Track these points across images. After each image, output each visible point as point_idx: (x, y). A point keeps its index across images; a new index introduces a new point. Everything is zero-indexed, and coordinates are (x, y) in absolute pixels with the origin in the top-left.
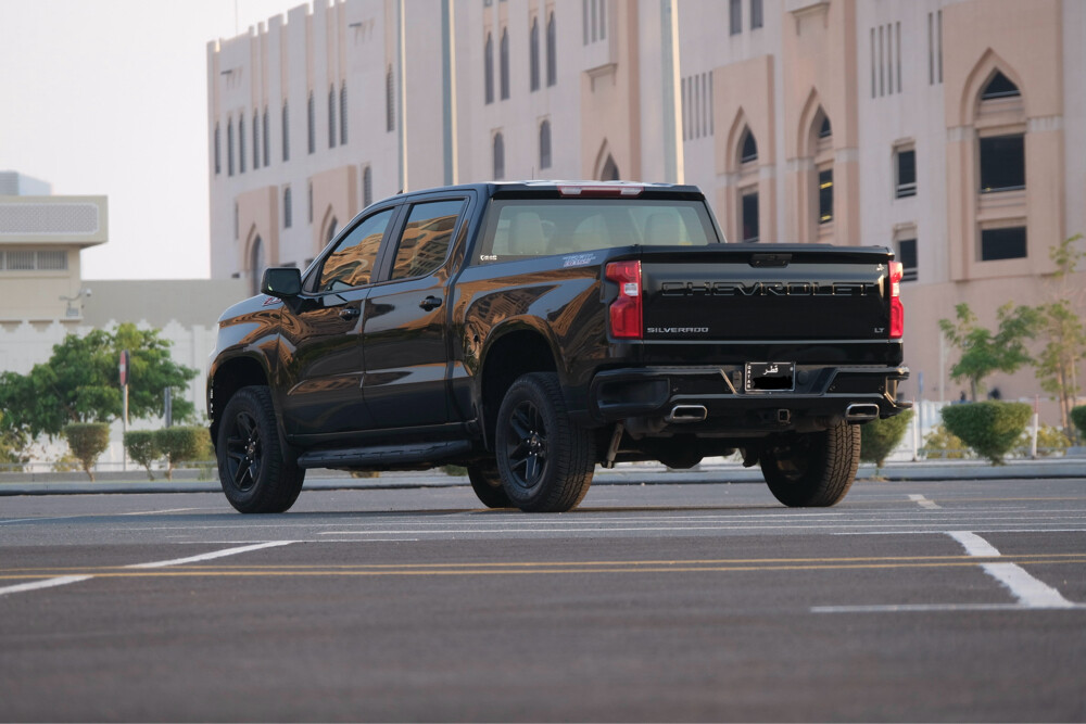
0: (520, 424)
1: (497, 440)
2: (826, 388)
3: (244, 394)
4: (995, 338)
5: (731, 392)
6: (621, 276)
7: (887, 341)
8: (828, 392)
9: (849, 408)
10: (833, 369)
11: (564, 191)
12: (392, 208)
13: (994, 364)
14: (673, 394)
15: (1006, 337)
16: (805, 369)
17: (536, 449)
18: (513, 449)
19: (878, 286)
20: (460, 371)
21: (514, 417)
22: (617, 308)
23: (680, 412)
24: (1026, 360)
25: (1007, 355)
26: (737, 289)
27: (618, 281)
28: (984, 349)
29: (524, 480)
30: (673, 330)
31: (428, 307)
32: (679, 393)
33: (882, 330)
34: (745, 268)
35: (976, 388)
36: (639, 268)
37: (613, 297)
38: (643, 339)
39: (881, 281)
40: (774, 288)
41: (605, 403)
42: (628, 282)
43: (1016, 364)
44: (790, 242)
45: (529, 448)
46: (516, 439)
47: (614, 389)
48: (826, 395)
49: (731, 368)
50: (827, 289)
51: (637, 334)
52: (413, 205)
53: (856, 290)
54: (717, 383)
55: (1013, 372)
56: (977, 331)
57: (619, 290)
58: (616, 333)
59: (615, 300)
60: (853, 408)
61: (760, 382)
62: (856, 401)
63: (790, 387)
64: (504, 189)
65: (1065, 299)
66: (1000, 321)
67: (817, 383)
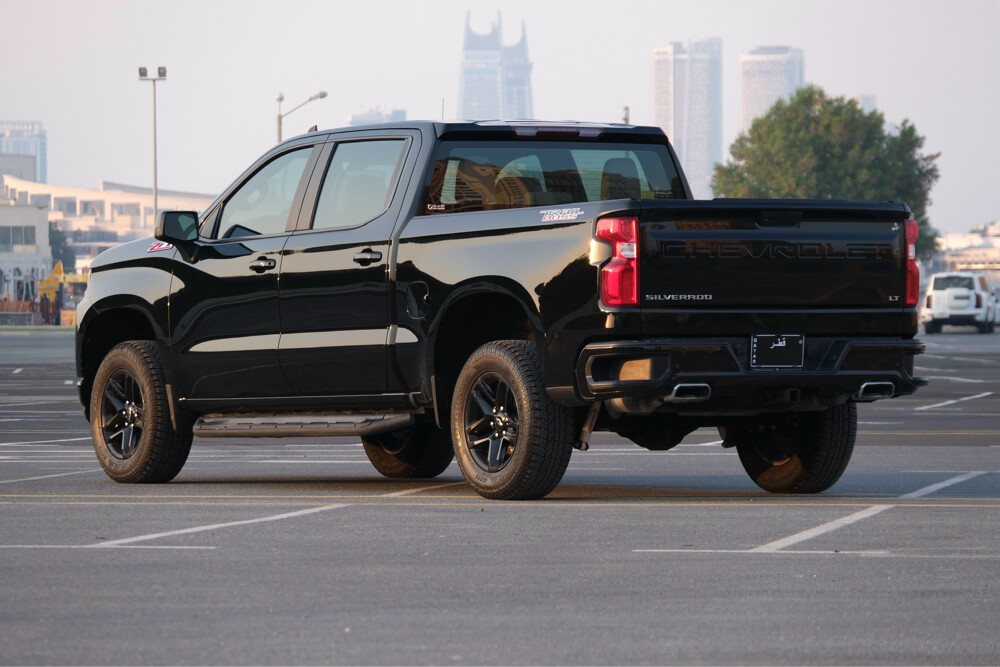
12: (312, 146)
33: (897, 298)
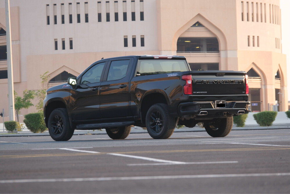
0: (153, 116)
1: (146, 121)
2: (233, 107)
3: (57, 110)
4: (23, 99)
5: (213, 108)
6: (187, 79)
7: (245, 95)
8: (234, 108)
9: (238, 112)
10: (235, 102)
11: (155, 57)
13: (23, 106)
14: (200, 109)
15: (26, 99)
16: (228, 102)
17: (159, 123)
18: (151, 123)
19: (243, 81)
20: (133, 103)
21: (152, 115)
22: (185, 87)
23: (202, 113)
24: (31, 105)
25: (26, 104)
26: (213, 82)
27: (186, 80)
28: (20, 102)
29: (155, 131)
30: (199, 92)
31: (122, 87)
32: (201, 108)
34: (214, 77)
35: (18, 112)
36: (191, 76)
37: (184, 84)
38: (192, 95)
39: (244, 80)
40: (221, 82)
41: (182, 111)
42: (189, 80)
43: (28, 106)
44: (224, 70)
45: (156, 123)
46: (152, 120)
47: (184, 107)
48: (234, 109)
49: (212, 102)
50: (232, 82)
51: (191, 93)
52: (112, 61)
53: (239, 82)
54: (209, 106)
55: (28, 108)
56: (18, 97)
57: (186, 83)
58: (185, 93)
59: (185, 85)
60: (239, 112)
61: (218, 105)
62: (240, 110)
63: (225, 107)
64: (141, 57)
65: (45, 89)
66: (24, 95)
67: (231, 105)
